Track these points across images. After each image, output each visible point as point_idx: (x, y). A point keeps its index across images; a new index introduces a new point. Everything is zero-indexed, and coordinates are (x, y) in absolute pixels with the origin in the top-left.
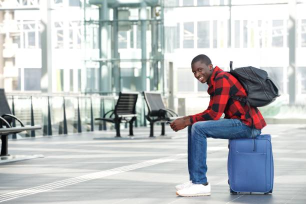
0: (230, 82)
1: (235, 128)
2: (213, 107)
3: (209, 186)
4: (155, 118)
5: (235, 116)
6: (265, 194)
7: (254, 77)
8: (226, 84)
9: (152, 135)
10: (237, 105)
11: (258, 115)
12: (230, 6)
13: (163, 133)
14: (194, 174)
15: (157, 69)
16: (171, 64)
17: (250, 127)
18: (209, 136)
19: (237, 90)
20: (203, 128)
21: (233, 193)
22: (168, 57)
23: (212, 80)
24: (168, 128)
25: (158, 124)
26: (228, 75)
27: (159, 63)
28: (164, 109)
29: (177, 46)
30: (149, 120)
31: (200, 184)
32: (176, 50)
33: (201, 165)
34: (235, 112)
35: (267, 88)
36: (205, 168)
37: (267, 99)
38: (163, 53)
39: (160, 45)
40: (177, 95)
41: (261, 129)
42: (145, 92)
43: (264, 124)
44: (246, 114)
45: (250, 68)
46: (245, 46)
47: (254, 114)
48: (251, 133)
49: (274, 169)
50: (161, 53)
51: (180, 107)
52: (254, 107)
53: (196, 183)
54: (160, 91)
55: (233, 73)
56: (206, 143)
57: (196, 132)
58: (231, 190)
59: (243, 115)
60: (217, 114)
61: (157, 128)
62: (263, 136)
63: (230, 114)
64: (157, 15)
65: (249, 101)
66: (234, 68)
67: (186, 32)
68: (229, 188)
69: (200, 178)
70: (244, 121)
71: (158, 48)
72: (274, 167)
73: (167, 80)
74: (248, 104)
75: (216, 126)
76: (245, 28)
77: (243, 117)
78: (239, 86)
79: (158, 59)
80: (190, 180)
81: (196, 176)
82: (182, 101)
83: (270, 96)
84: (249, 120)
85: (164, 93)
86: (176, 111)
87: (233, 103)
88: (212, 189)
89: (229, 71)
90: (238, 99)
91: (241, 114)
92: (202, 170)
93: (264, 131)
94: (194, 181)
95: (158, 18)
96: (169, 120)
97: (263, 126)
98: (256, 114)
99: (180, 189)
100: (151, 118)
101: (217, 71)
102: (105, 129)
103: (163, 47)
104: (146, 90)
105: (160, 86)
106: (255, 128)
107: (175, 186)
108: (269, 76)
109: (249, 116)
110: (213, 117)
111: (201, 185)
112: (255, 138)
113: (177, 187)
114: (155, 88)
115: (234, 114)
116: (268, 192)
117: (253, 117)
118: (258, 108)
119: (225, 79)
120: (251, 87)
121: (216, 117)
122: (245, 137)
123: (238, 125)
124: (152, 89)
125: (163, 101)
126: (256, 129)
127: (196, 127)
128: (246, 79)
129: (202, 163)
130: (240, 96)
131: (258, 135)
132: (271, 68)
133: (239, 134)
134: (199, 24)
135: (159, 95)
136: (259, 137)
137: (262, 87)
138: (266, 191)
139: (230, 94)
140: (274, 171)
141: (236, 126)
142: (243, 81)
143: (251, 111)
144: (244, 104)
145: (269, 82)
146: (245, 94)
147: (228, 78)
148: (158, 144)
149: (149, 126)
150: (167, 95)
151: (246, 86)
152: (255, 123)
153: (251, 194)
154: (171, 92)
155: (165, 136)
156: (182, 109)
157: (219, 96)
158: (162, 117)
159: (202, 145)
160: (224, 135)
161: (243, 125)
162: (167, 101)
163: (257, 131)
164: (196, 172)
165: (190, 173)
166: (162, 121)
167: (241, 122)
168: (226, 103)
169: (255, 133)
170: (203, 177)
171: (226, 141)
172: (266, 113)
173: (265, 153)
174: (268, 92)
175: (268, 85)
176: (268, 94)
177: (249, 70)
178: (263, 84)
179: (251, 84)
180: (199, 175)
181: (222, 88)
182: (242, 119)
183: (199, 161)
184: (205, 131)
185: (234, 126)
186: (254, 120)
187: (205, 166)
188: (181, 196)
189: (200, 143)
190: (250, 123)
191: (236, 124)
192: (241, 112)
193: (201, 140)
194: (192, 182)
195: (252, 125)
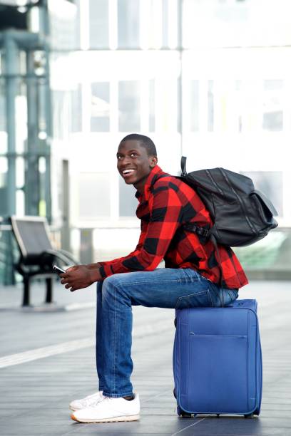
1: (187, 287)
2: (147, 244)
3: (136, 403)
4: (36, 268)
5: (188, 264)
6: (246, 417)
7: (228, 189)
8: (173, 202)
9: (26, 301)
12: (181, 49)
13: (49, 298)
14: (107, 377)
15: (38, 172)
16: (65, 163)
17: (216, 285)
18: (136, 302)
20: (126, 287)
21: (183, 414)
24: (60, 290)
25: (39, 281)
26: (177, 184)
27: (42, 162)
28: (50, 251)
29: (77, 127)
30: (21, 272)
31: (118, 397)
33: (121, 360)
34: (188, 255)
35: (250, 210)
36: (129, 365)
37: (250, 232)
38: (49, 141)
39: (42, 126)
40: (77, 222)
41: (237, 290)
42: (14, 218)
43: (243, 281)
44: (209, 260)
45: (219, 170)
46: (211, 129)
47: (226, 260)
48: (217, 296)
50: (44, 141)
52: (226, 247)
53: (110, 396)
54: (42, 217)
55: (186, 179)
56: (130, 315)
57: (110, 295)
58: (179, 408)
59: (204, 260)
60: (153, 258)
61: (38, 291)
62: (242, 302)
63: (179, 258)
64: (37, 65)
65: (216, 234)
66: (189, 170)
67: (96, 100)
68: (176, 406)
69: (120, 386)
70: (207, 272)
71: (38, 131)
73: (59, 196)
74: (213, 240)
76: (210, 95)
77: (202, 265)
78: (197, 204)
79: (36, 153)
80: (100, 390)
81: (111, 382)
82: (86, 235)
83: (256, 226)
84: (215, 270)
85: (50, 220)
86: (76, 257)
87: (186, 236)
88: (141, 408)
89: (179, 175)
90: (194, 230)
91: (200, 259)
92: (122, 369)
93: (244, 293)
94: (107, 392)
95: (39, 72)
96: (59, 272)
97: (242, 285)
98: (229, 260)
99: (79, 409)
100: (26, 269)
104: (15, 213)
105: (43, 206)
106: (226, 288)
107: (70, 402)
108: (256, 188)
109: (216, 264)
110: (144, 264)
111: (121, 399)
112: (226, 306)
114: (33, 210)
115: (185, 258)
116: (251, 413)
117: (222, 265)
118: (234, 249)
119: (171, 192)
120: (220, 207)
121: (150, 264)
122: (206, 304)
123: (192, 280)
124: (28, 212)
125: (50, 235)
126: (228, 289)
127: (111, 285)
128: (211, 192)
130: (198, 223)
131: (232, 301)
133: (195, 297)
134: (121, 85)
135: (41, 224)
136: (234, 305)
137: (242, 208)
138: (249, 411)
141: (190, 282)
142: (206, 195)
143: (221, 254)
144: (205, 240)
145: (255, 198)
146: (209, 220)
147: (177, 189)
149: (20, 286)
150: (58, 223)
151: (210, 204)
152: (226, 277)
153: (218, 417)
154: (65, 218)
155: (52, 306)
156: (88, 251)
157: (159, 223)
158: (47, 267)
159: (122, 319)
161: (202, 280)
162: (58, 236)
163: (231, 292)
164: (112, 373)
165: (100, 376)
166: (47, 275)
167: (198, 276)
168: (171, 237)
170: (124, 383)
171: (171, 313)
173: (245, 336)
174: (252, 219)
175: (253, 204)
176: (252, 223)
177: (219, 174)
178: (243, 202)
179: (221, 202)
180: (117, 380)
181: (166, 208)
182: (200, 268)
183: (117, 350)
184: (129, 292)
185: (185, 282)
186: (224, 272)
187: (130, 362)
188: (81, 423)
189: (119, 315)
190: (215, 276)
191: (189, 278)
192: (199, 255)
193: (122, 309)
194: (103, 394)
195: (220, 279)
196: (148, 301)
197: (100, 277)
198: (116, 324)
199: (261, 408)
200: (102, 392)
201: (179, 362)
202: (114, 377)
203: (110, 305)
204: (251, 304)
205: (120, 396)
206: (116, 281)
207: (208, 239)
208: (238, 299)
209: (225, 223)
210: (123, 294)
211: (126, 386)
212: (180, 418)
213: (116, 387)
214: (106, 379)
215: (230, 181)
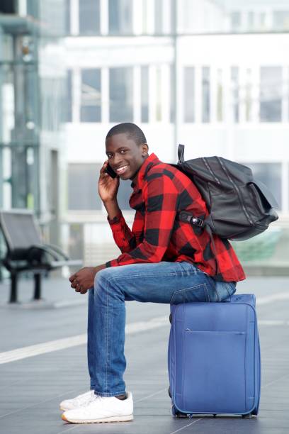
1: (183, 280)
4: (23, 263)
5: (184, 257)
6: (244, 417)
7: (225, 178)
9: (13, 297)
12: (174, 36)
13: (37, 295)
14: (98, 375)
15: (26, 164)
16: (54, 153)
20: (119, 281)
21: (178, 414)
22: (47, 139)
25: (27, 277)
26: (172, 172)
27: (30, 152)
29: (67, 117)
30: (9, 268)
31: (110, 396)
32: (68, 126)
33: (113, 357)
35: (247, 201)
36: (122, 363)
37: (246, 223)
38: (36, 131)
39: (31, 114)
40: (68, 216)
44: (204, 251)
45: (216, 158)
46: (206, 119)
48: (214, 290)
49: (262, 367)
50: (32, 131)
51: (73, 242)
52: (224, 239)
53: (102, 395)
54: (30, 210)
55: (183, 168)
56: (123, 310)
57: (103, 289)
58: (174, 408)
59: (199, 252)
61: (26, 287)
62: (239, 297)
64: (25, 52)
65: (211, 225)
67: (87, 88)
69: (112, 384)
70: (202, 265)
71: (27, 120)
72: (262, 364)
74: (209, 230)
75: (145, 275)
76: (206, 83)
77: (198, 257)
80: (92, 389)
81: (103, 381)
82: (77, 230)
83: (253, 217)
84: (211, 262)
85: (39, 213)
89: (177, 164)
90: (189, 220)
91: (194, 251)
92: (115, 367)
93: (242, 288)
94: (99, 391)
95: (28, 58)
97: (240, 279)
98: (226, 252)
99: (69, 409)
100: (13, 264)
105: (31, 200)
106: (223, 281)
109: (212, 255)
111: (113, 399)
112: (224, 301)
113: (65, 404)
116: (249, 412)
119: (166, 178)
120: (216, 196)
123: (188, 274)
124: (14, 205)
125: (38, 229)
126: (225, 282)
127: (103, 279)
128: (207, 181)
129: (116, 352)
131: (229, 296)
133: (190, 292)
134: (113, 72)
135: (29, 216)
136: (232, 300)
137: (239, 199)
138: (246, 410)
139: (177, 209)
140: (262, 371)
141: (186, 275)
142: (201, 184)
145: (253, 188)
146: (205, 210)
149: (7, 282)
150: (46, 217)
151: (207, 195)
152: (222, 270)
153: (215, 417)
154: (54, 211)
155: (40, 303)
157: (157, 212)
158: (35, 262)
160: (161, 294)
161: (198, 273)
162: (47, 230)
163: (228, 286)
164: (104, 371)
165: (91, 374)
166: (37, 271)
167: (194, 269)
170: (116, 381)
171: (167, 307)
173: (243, 333)
174: (249, 209)
175: (251, 194)
176: (250, 213)
177: (215, 162)
178: (241, 194)
179: (217, 192)
180: (109, 378)
181: (163, 195)
182: (196, 260)
183: (109, 347)
184: (123, 286)
185: (181, 276)
186: (220, 265)
187: (123, 359)
188: (71, 423)
189: (112, 310)
190: (212, 269)
191: (185, 271)
192: (194, 246)
193: (114, 304)
194: (95, 393)
195: (216, 272)
196: (141, 296)
199: (260, 408)
200: (93, 391)
201: (174, 360)
202: (106, 375)
203: (103, 300)
204: (248, 299)
205: (113, 395)
206: (109, 275)
207: (203, 229)
209: (220, 213)
210: (116, 288)
211: (119, 385)
212: (174, 418)
213: (109, 385)
214: (98, 377)
215: (227, 170)
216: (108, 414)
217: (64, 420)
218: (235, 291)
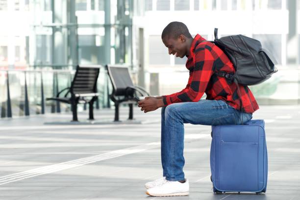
0: (214, 54)
1: (219, 112)
2: (193, 85)
3: (186, 184)
4: (122, 98)
5: (220, 97)
6: (257, 193)
7: (245, 49)
8: (208, 57)
9: (117, 118)
10: (222, 83)
11: (248, 95)
13: (131, 117)
14: (168, 168)
15: (124, 36)
16: (141, 30)
17: (238, 111)
18: (186, 121)
19: (223, 65)
21: (217, 192)
22: (138, 21)
23: (191, 52)
24: (137, 110)
25: (125, 105)
27: (127, 29)
28: (132, 87)
29: (149, 7)
30: (114, 100)
31: (175, 180)
32: (148, 13)
33: (177, 157)
34: (219, 92)
35: (259, 62)
36: (182, 161)
37: (259, 76)
38: (131, 17)
39: (127, 7)
40: (149, 69)
41: (252, 114)
42: (109, 66)
43: (256, 107)
44: (233, 94)
45: (239, 36)
46: (234, 8)
47: (244, 94)
48: (239, 117)
49: (268, 163)
50: (128, 16)
51: (153, 84)
52: (244, 86)
53: (170, 180)
54: (127, 65)
55: (218, 43)
57: (170, 116)
58: (214, 188)
59: (230, 95)
60: (197, 94)
61: (124, 110)
62: (255, 122)
63: (214, 94)
65: (237, 79)
66: (219, 37)
68: (212, 186)
69: (176, 174)
70: (232, 102)
71: (125, 10)
72: (268, 160)
73: (137, 50)
74: (236, 81)
75: (196, 108)
77: (229, 98)
78: (224, 59)
79: (125, 24)
80: (164, 176)
81: (171, 172)
82: (154, 77)
83: (263, 72)
84: (237, 101)
85: (132, 67)
86: (148, 90)
87: (218, 80)
88: (190, 187)
89: (213, 41)
90: (223, 75)
91: (227, 94)
92: (178, 164)
93: (256, 116)
94: (168, 177)
96: (137, 100)
97: (255, 110)
98: (246, 95)
99: (150, 188)
100: (117, 98)
101: (199, 39)
102: (59, 111)
103: (131, 8)
104: (110, 63)
105: (128, 57)
106: (244, 112)
107: (145, 183)
108: (263, 47)
109: (238, 97)
110: (191, 98)
111: (177, 183)
112: (245, 124)
113: (148, 184)
114: (121, 61)
115: (218, 94)
116: (261, 191)
117: (242, 98)
118: (248, 86)
119: (207, 51)
120: (240, 60)
122: (231, 123)
123: (223, 108)
124: (117, 62)
125: (131, 76)
126: (246, 113)
127: (170, 110)
128: (233, 51)
129: (178, 154)
130: (226, 72)
131: (249, 121)
132: (266, 35)
133: (224, 119)
135: (126, 69)
136: (250, 123)
137: (254, 61)
138: (259, 190)
139: (214, 69)
140: (269, 165)
141: (221, 109)
142: (230, 53)
143: (240, 91)
144: (231, 82)
145: (262, 54)
146: (233, 69)
147: (210, 49)
148: (124, 131)
149: (113, 108)
150: (136, 69)
151: (234, 60)
152: (244, 105)
153: (239, 194)
154: (141, 66)
155: (133, 121)
156: (155, 86)
157: (200, 71)
158: (130, 97)
159: (178, 132)
160: (206, 120)
161: (229, 107)
162: (136, 76)
163: (248, 115)
164: (171, 165)
165: (164, 167)
166: (130, 102)
167: (227, 105)
168: (208, 80)
169: (244, 118)
170: (179, 172)
171: (209, 128)
172: (260, 91)
173: (257, 143)
174: (261, 67)
175: (261, 58)
176: (261, 70)
177: (238, 39)
178: (255, 57)
179: (240, 57)
180: (175, 170)
181: (204, 61)
182: (228, 100)
183: (174, 152)
184: (182, 115)
185: (218, 109)
186: (243, 102)
187: (182, 159)
188: (152, 196)
189: (176, 130)
190: (238, 105)
191: (221, 106)
193: (177, 125)
194: (166, 179)
195: (241, 107)
196: (194, 121)
197: (163, 105)
198: (174, 135)
199: (267, 188)
200: (165, 177)
201: (214, 159)
202: (173, 168)
203: (170, 123)
204: (260, 123)
205: (177, 180)
206: (174, 108)
207: (233, 81)
208: (252, 119)
209: (244, 71)
210: (178, 116)
211: (180, 174)
212: (215, 194)
213: (174, 174)
214: (168, 169)
215: (246, 44)
216: (174, 191)
217: (148, 194)
218: (252, 118)
